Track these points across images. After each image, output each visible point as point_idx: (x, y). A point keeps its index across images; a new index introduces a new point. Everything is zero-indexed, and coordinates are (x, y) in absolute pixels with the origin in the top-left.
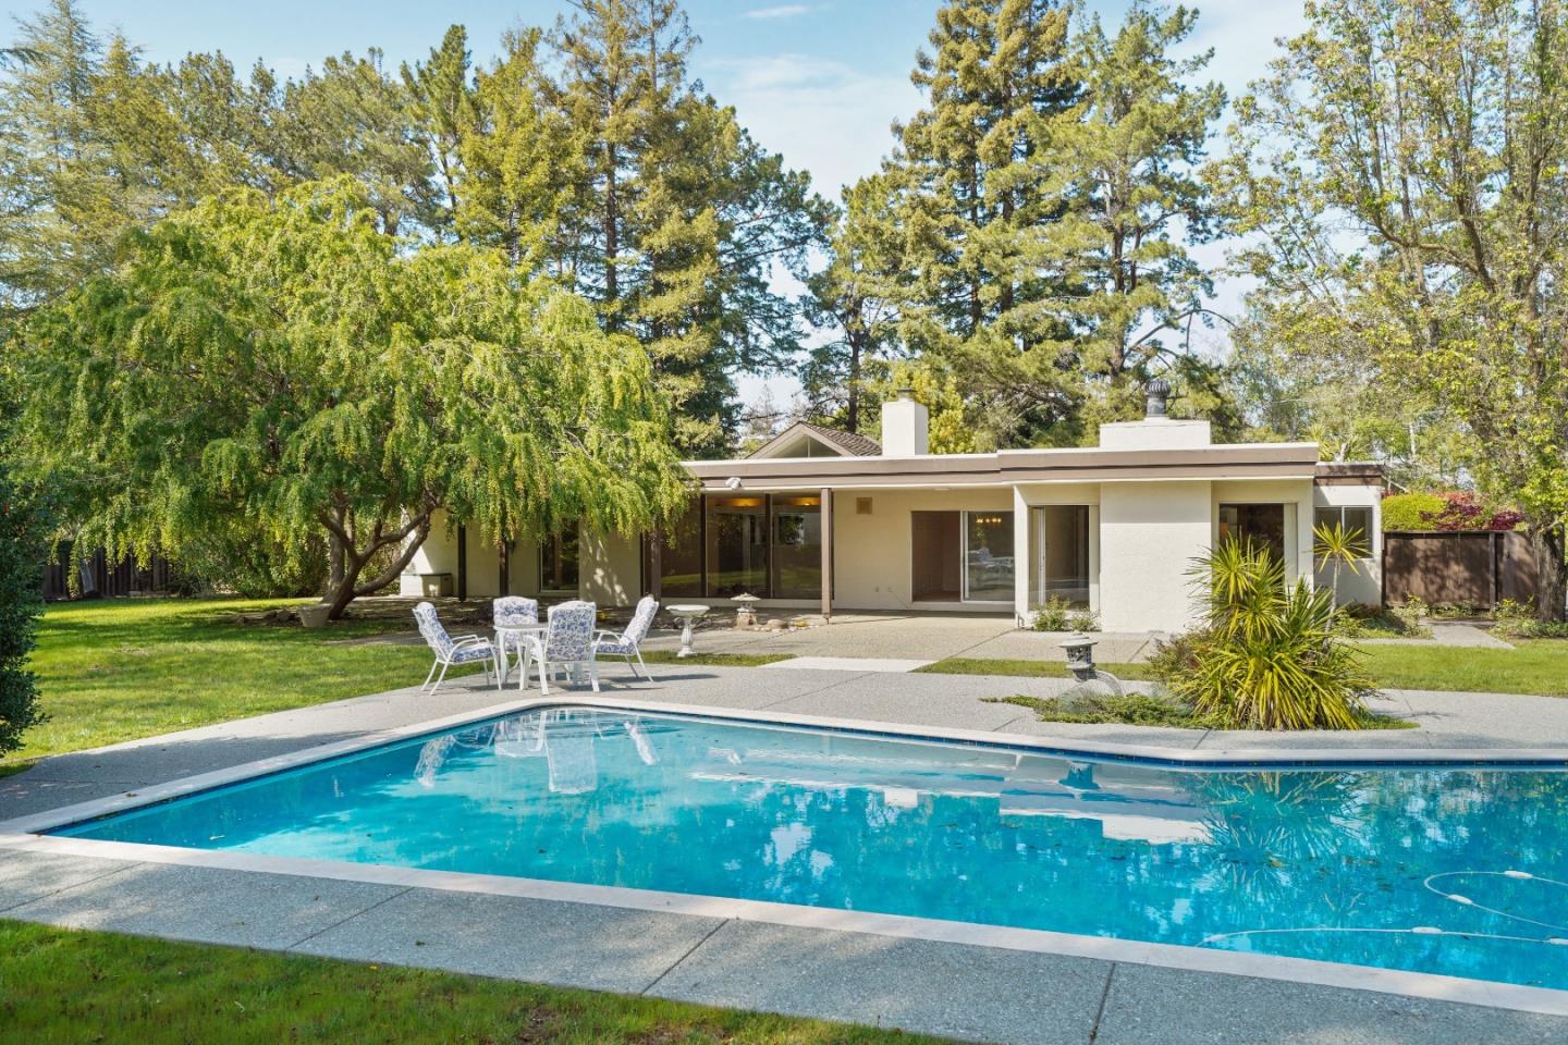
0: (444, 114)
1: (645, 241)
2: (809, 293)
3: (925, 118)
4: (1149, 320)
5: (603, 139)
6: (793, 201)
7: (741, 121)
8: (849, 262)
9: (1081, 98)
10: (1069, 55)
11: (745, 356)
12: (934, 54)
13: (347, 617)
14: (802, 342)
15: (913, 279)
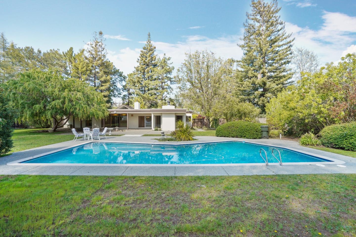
0: (69, 59)
1: (100, 79)
2: (123, 88)
3: (138, 67)
4: (166, 93)
5: (94, 65)
6: (121, 75)
7: (114, 64)
8: (128, 84)
9: (158, 66)
10: (156, 61)
11: (114, 95)
12: (140, 59)
13: (56, 131)
14: (122, 94)
15: (137, 87)
